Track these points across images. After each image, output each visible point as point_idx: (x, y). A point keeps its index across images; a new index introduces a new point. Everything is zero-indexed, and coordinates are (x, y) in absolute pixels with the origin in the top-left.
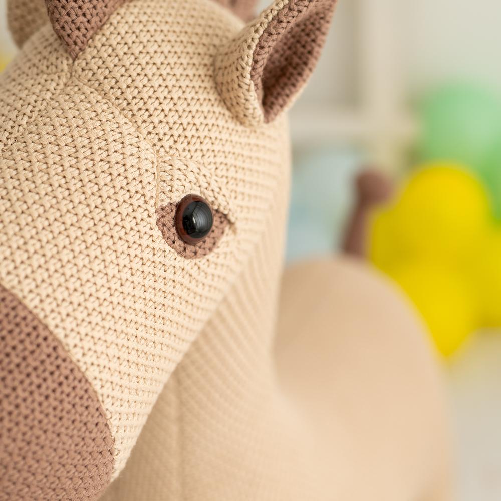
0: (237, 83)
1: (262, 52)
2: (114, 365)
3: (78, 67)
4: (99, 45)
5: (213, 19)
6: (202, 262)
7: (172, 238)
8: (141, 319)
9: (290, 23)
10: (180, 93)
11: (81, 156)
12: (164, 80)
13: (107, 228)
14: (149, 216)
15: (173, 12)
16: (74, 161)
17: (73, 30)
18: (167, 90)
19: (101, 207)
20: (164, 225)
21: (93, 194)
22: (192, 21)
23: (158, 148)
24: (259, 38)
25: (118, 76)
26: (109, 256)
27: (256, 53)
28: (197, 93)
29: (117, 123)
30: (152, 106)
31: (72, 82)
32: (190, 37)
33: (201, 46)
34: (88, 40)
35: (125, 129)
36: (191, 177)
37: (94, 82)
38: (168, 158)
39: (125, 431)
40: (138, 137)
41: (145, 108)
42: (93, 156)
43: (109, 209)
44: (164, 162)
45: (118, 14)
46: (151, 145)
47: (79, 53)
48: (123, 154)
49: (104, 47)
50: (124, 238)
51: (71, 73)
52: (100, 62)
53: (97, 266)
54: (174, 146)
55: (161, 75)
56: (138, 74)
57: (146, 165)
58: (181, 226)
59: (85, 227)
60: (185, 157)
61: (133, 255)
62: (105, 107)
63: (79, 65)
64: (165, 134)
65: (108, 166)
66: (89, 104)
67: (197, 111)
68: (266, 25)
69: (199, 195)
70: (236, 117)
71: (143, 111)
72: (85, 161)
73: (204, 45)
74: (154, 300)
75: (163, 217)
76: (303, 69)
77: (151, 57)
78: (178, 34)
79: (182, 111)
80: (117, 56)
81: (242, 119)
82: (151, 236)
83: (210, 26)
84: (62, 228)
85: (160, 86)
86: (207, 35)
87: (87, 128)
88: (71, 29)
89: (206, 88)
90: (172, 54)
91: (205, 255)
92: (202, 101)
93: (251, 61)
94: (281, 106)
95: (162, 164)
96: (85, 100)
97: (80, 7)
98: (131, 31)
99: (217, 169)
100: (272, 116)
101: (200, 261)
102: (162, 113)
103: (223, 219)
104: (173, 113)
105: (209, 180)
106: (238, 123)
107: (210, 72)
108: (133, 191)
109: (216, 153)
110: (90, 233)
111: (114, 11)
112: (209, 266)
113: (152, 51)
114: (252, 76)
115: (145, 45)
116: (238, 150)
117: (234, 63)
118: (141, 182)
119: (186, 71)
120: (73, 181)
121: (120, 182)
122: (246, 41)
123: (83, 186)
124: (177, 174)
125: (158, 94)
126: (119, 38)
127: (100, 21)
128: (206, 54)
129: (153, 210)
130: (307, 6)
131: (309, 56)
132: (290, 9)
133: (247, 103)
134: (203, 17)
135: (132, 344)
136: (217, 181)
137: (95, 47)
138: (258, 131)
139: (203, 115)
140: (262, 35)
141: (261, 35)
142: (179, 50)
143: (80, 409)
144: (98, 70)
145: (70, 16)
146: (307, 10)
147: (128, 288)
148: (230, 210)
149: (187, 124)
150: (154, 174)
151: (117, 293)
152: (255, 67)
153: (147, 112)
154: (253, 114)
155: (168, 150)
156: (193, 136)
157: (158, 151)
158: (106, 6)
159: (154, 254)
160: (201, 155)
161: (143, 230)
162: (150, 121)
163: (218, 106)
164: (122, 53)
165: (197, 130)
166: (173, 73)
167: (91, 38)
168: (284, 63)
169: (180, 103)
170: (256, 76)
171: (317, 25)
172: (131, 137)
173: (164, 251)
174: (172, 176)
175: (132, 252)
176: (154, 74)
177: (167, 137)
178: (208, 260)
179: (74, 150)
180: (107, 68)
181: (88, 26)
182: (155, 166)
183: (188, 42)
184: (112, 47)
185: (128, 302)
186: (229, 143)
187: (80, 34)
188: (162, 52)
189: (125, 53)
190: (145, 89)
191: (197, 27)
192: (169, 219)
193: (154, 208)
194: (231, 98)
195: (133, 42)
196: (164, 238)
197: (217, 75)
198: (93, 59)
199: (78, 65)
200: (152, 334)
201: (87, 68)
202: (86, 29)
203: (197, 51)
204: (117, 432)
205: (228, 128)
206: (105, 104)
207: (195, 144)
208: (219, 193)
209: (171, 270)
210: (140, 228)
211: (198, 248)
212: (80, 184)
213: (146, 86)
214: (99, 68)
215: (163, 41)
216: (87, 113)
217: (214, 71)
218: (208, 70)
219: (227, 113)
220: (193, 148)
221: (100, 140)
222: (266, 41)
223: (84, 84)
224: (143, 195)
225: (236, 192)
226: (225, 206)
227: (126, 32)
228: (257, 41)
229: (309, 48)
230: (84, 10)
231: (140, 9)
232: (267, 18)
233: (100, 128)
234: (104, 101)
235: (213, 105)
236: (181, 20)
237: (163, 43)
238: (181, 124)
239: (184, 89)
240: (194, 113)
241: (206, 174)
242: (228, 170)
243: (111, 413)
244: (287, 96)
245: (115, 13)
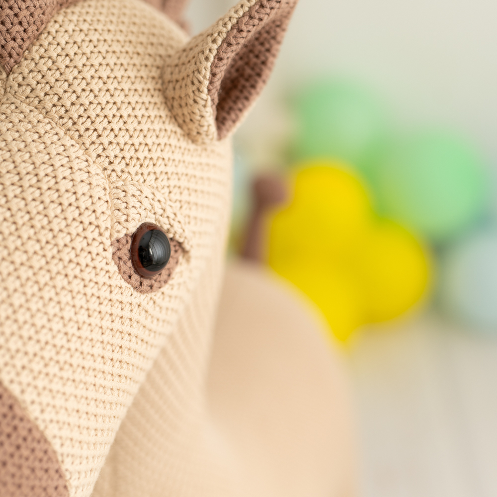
0: (192, 99)
1: (221, 64)
2: (73, 419)
3: (14, 82)
4: (37, 57)
5: (154, 26)
6: (156, 295)
7: (128, 272)
8: (99, 365)
9: (250, 33)
10: (130, 110)
11: (26, 184)
12: (112, 96)
13: (60, 266)
14: (105, 250)
15: (114, 19)
16: (18, 191)
17: (8, 40)
18: (115, 107)
19: (53, 242)
20: (120, 258)
21: (43, 228)
22: (135, 29)
23: (109, 172)
24: (217, 49)
25: (61, 92)
26: (65, 298)
27: (214, 65)
28: (147, 109)
29: (63, 145)
30: (101, 125)
31: (7, 100)
32: (135, 47)
33: (147, 57)
34: (24, 52)
35: (72, 152)
36: (146, 203)
37: (33, 99)
38: (120, 184)
39: (82, 490)
40: (87, 161)
41: (93, 128)
42: (39, 184)
43: (61, 243)
44: (117, 188)
45: (56, 22)
46: (102, 169)
47: (14, 66)
48: (72, 180)
49: (42, 59)
50: (79, 276)
51: (5, 90)
52: (40, 77)
53: (52, 309)
54: (126, 170)
55: (108, 90)
56: (83, 90)
57: (98, 192)
58: (136, 258)
59: (37, 266)
60: (138, 181)
61: (89, 294)
62: (48, 127)
63: (15, 80)
64: (116, 157)
65: (56, 195)
66: (29, 124)
67: (149, 130)
68: (224, 35)
69: (154, 222)
70: (188, 135)
71: (91, 132)
72: (32, 190)
73: (150, 55)
74: (111, 343)
75: (119, 249)
76: (256, 82)
77: (96, 71)
78: (123, 43)
79: (133, 130)
80: (58, 69)
81: (195, 136)
82: (107, 272)
83: (154, 35)
84: (12, 268)
85: (108, 102)
86: (152, 44)
87: (30, 152)
88: (5, 40)
89: (155, 104)
90: (118, 66)
91: (160, 288)
92: (152, 118)
93: (208, 75)
94: (234, 122)
95: (115, 191)
96: (24, 120)
97: (16, 15)
98: (71, 41)
99: (170, 192)
100: (224, 132)
101: (155, 295)
102: (112, 133)
103: (177, 248)
104: (123, 133)
105: (164, 205)
106: (190, 142)
107: (159, 86)
108: (86, 222)
109: (169, 175)
110: (43, 272)
111: (51, 18)
112: (163, 299)
113: (96, 63)
114: (209, 90)
115: (89, 57)
116: (190, 171)
117: (188, 76)
118: (94, 211)
119: (135, 85)
120: (20, 214)
121: (72, 213)
122: (203, 52)
123: (31, 219)
124: (132, 201)
125: (106, 112)
126: (59, 49)
127: (37, 30)
128: (152, 66)
129: (108, 243)
130: (268, 14)
131: (263, 67)
132: (251, 17)
133: (202, 119)
134: (144, 25)
135: (91, 394)
136: (171, 206)
137: (33, 59)
138: (209, 148)
139: (154, 134)
140: (221, 46)
141: (219, 45)
142: (125, 62)
143: (39, 473)
144: (37, 85)
145: (4, 25)
146: (268, 18)
147: (85, 332)
148: (185, 238)
149: (138, 144)
150: (107, 202)
151: (74, 339)
152: (213, 81)
153: (95, 132)
154: (207, 131)
155: (120, 174)
156: (145, 158)
157: (109, 176)
158: (43, 14)
159: (111, 292)
160: (154, 178)
161: (99, 266)
162: (100, 142)
163: (169, 123)
164: (64, 67)
165: (149, 150)
166: (120, 88)
167: (27, 49)
168: (235, 74)
169: (130, 121)
170: (214, 91)
171: (273, 34)
172: (79, 161)
173: (121, 288)
174: (127, 203)
175: (89, 291)
176: (100, 90)
177: (119, 160)
178: (163, 293)
179: (17, 178)
180: (47, 83)
181: (25, 36)
182: (108, 192)
183: (133, 53)
184: (52, 59)
185: (86, 348)
186: (181, 164)
187: (16, 45)
188: (107, 65)
189: (67, 67)
190: (92, 106)
191: (141, 35)
192: (125, 252)
193: (109, 240)
194: (183, 115)
195: (75, 54)
196: (120, 273)
197: (166, 89)
198: (31, 74)
199: (13, 80)
200: (110, 381)
201: (25, 83)
202: (23, 39)
203: (143, 63)
204: (76, 493)
205: (180, 148)
206: (47, 124)
207: (147, 166)
208: (174, 220)
209: (128, 308)
210: (96, 263)
211: (153, 282)
212: (27, 217)
213: (92, 103)
214: (38, 83)
215: (107, 52)
216: (28, 135)
217: (163, 83)
218: (157, 83)
219: (179, 131)
220: (145, 171)
221: (46, 166)
222: (225, 53)
223: (21, 102)
224: (98, 226)
225: (189, 217)
226: (181, 234)
227: (67, 43)
228: (215, 52)
229: (262, 58)
230: (20, 18)
231: (79, 16)
232: (226, 27)
233: (45, 152)
234: (47, 120)
235: (164, 123)
236: (124, 28)
237: (108, 54)
238: (133, 145)
239: (134, 106)
240: (145, 132)
241: (161, 200)
242: (181, 193)
243: (71, 473)
244: (240, 110)
245: (53, 20)
